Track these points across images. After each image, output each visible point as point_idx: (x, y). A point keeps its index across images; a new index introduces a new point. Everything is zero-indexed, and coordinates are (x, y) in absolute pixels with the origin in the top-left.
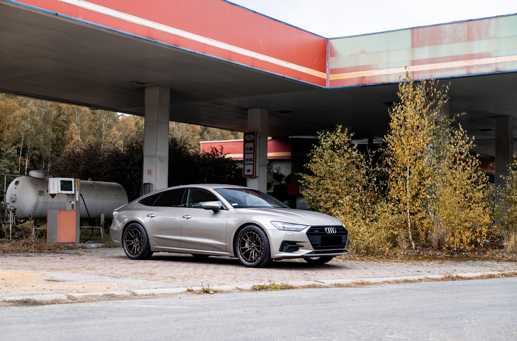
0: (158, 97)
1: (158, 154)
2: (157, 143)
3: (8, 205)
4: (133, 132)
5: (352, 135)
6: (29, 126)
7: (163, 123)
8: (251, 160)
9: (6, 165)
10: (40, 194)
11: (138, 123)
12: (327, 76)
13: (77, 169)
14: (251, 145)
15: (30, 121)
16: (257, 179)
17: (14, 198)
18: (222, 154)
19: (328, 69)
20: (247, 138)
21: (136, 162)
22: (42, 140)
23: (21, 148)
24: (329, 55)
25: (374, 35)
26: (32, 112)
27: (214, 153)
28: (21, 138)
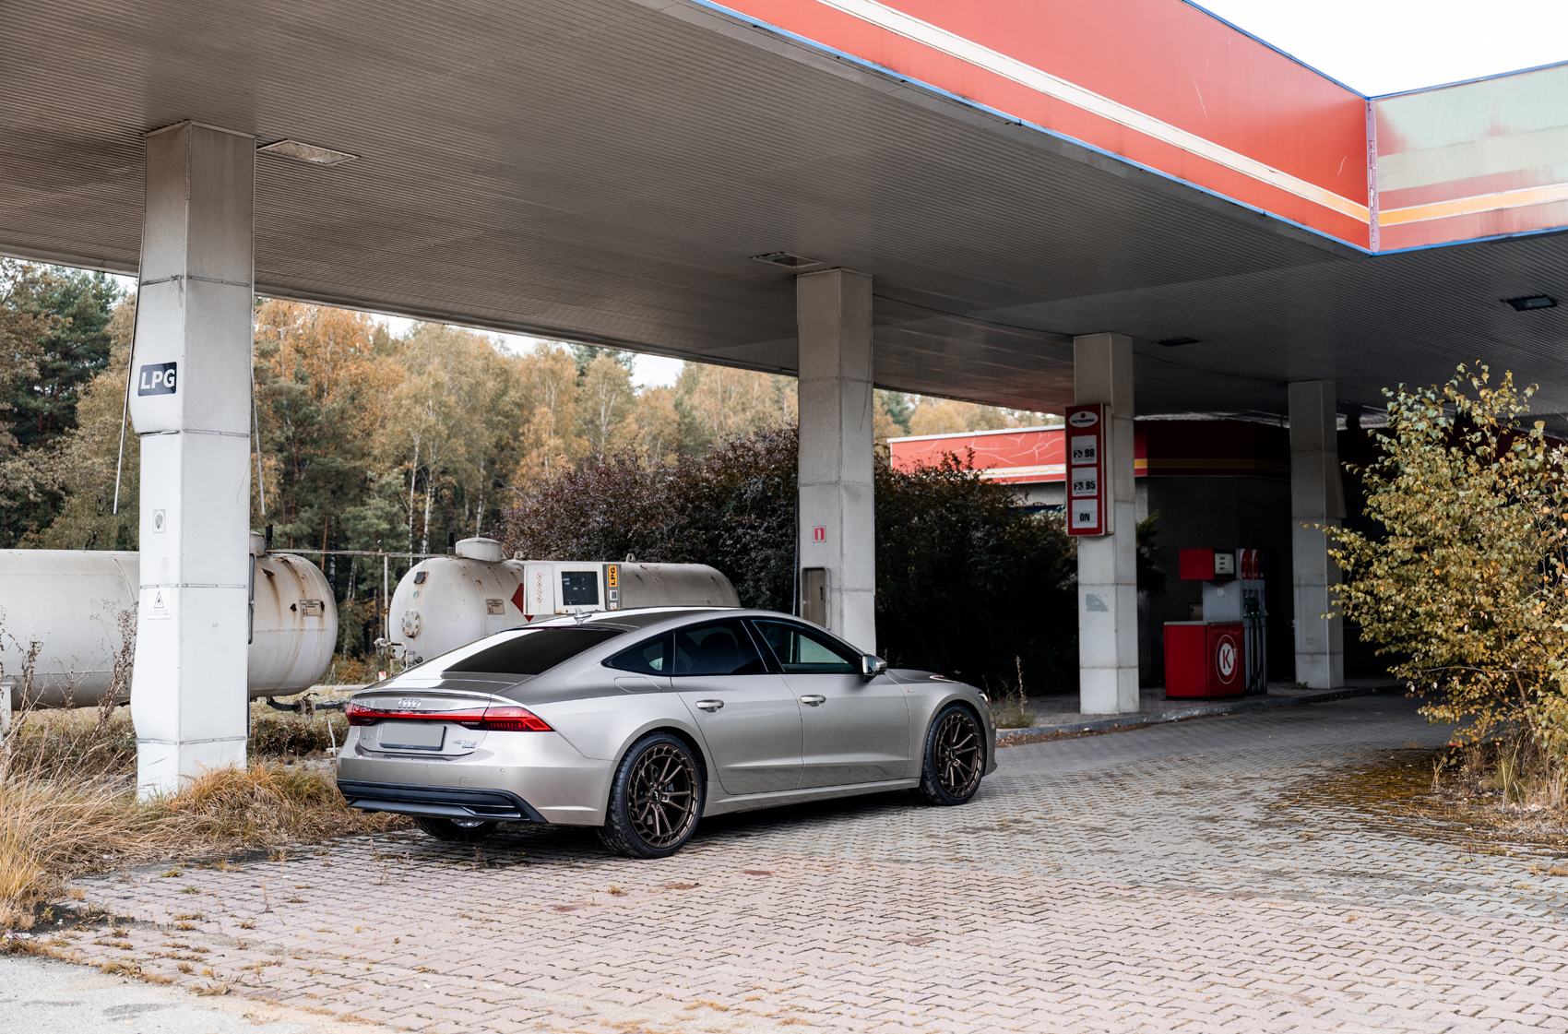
0: (840, 300)
1: (847, 475)
2: (841, 444)
3: (395, 647)
4: (669, 424)
5: (1529, 392)
6: (432, 419)
7: (857, 380)
8: (1090, 485)
9: (380, 513)
10: (491, 612)
11: (681, 404)
12: (1371, 216)
13: (583, 525)
14: (1089, 441)
15: (434, 406)
16: (1109, 541)
17: (414, 626)
18: (970, 468)
19: (1372, 193)
20: (1075, 422)
21: (746, 500)
22: (462, 450)
23: (414, 470)
24: (1375, 151)
25: (1536, 74)
26: (437, 385)
27: (950, 466)
28: (413, 447)
